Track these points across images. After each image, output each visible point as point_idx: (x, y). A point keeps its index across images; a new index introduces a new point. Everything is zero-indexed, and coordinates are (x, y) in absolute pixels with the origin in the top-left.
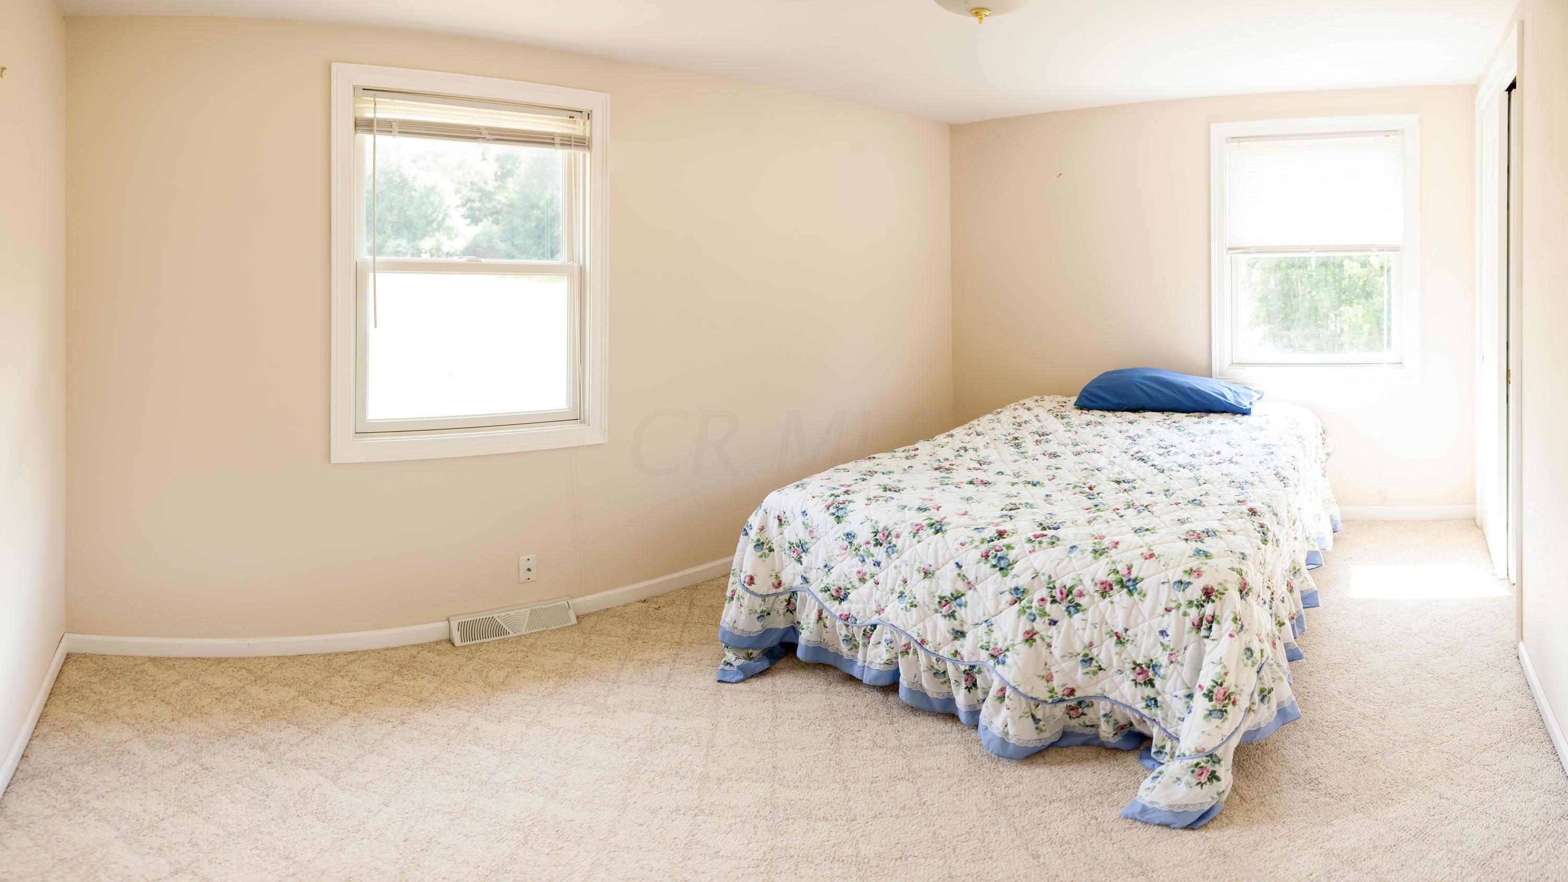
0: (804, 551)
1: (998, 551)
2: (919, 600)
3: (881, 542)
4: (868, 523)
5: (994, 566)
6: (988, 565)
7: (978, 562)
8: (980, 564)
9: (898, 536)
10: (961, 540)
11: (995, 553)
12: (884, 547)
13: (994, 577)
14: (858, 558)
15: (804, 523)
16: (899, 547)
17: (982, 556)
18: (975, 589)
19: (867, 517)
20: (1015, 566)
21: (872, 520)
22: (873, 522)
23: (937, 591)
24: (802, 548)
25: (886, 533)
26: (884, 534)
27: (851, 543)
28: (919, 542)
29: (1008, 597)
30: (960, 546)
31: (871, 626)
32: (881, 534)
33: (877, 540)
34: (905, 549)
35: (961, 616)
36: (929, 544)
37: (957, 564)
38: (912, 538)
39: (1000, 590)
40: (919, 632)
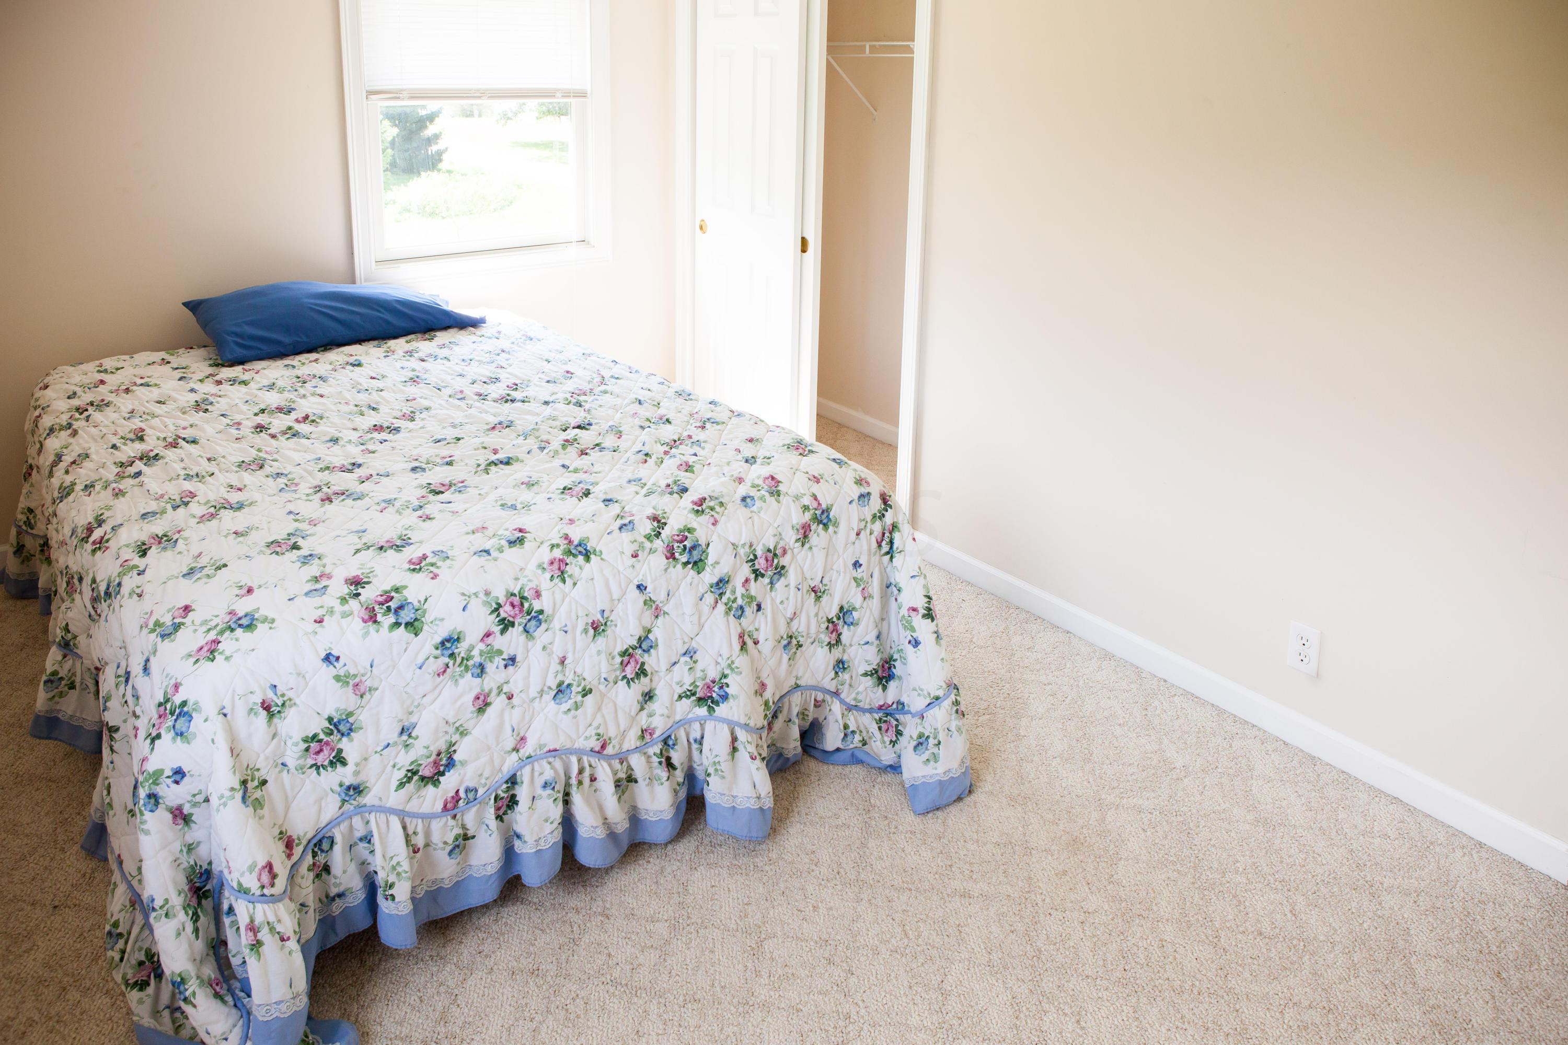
0: (343, 735)
1: (681, 541)
2: (590, 679)
3: (511, 619)
4: (475, 604)
5: (686, 564)
6: (679, 566)
7: (666, 570)
8: (669, 571)
9: (538, 594)
10: (629, 552)
11: (681, 545)
12: (519, 625)
13: (689, 579)
14: (469, 674)
15: (337, 678)
16: (548, 611)
17: (667, 558)
18: (665, 613)
19: (463, 594)
20: (710, 549)
21: (476, 594)
22: (482, 595)
23: (615, 647)
24: (339, 731)
25: (516, 600)
26: (513, 605)
27: (452, 655)
28: (575, 584)
29: (710, 598)
30: (634, 559)
31: (507, 782)
32: (508, 608)
33: (504, 619)
34: (557, 606)
35: (652, 667)
36: (592, 579)
37: (639, 587)
38: (561, 584)
39: (700, 595)
40: (599, 731)
